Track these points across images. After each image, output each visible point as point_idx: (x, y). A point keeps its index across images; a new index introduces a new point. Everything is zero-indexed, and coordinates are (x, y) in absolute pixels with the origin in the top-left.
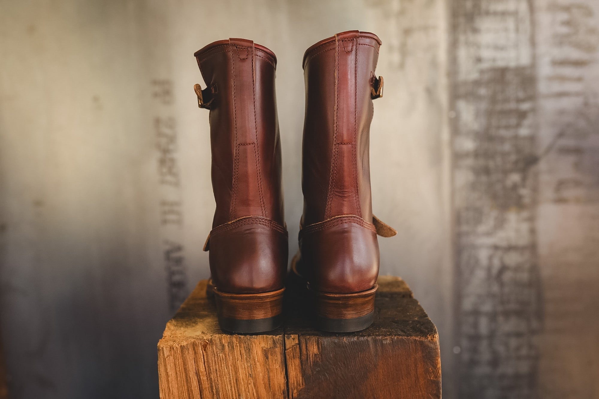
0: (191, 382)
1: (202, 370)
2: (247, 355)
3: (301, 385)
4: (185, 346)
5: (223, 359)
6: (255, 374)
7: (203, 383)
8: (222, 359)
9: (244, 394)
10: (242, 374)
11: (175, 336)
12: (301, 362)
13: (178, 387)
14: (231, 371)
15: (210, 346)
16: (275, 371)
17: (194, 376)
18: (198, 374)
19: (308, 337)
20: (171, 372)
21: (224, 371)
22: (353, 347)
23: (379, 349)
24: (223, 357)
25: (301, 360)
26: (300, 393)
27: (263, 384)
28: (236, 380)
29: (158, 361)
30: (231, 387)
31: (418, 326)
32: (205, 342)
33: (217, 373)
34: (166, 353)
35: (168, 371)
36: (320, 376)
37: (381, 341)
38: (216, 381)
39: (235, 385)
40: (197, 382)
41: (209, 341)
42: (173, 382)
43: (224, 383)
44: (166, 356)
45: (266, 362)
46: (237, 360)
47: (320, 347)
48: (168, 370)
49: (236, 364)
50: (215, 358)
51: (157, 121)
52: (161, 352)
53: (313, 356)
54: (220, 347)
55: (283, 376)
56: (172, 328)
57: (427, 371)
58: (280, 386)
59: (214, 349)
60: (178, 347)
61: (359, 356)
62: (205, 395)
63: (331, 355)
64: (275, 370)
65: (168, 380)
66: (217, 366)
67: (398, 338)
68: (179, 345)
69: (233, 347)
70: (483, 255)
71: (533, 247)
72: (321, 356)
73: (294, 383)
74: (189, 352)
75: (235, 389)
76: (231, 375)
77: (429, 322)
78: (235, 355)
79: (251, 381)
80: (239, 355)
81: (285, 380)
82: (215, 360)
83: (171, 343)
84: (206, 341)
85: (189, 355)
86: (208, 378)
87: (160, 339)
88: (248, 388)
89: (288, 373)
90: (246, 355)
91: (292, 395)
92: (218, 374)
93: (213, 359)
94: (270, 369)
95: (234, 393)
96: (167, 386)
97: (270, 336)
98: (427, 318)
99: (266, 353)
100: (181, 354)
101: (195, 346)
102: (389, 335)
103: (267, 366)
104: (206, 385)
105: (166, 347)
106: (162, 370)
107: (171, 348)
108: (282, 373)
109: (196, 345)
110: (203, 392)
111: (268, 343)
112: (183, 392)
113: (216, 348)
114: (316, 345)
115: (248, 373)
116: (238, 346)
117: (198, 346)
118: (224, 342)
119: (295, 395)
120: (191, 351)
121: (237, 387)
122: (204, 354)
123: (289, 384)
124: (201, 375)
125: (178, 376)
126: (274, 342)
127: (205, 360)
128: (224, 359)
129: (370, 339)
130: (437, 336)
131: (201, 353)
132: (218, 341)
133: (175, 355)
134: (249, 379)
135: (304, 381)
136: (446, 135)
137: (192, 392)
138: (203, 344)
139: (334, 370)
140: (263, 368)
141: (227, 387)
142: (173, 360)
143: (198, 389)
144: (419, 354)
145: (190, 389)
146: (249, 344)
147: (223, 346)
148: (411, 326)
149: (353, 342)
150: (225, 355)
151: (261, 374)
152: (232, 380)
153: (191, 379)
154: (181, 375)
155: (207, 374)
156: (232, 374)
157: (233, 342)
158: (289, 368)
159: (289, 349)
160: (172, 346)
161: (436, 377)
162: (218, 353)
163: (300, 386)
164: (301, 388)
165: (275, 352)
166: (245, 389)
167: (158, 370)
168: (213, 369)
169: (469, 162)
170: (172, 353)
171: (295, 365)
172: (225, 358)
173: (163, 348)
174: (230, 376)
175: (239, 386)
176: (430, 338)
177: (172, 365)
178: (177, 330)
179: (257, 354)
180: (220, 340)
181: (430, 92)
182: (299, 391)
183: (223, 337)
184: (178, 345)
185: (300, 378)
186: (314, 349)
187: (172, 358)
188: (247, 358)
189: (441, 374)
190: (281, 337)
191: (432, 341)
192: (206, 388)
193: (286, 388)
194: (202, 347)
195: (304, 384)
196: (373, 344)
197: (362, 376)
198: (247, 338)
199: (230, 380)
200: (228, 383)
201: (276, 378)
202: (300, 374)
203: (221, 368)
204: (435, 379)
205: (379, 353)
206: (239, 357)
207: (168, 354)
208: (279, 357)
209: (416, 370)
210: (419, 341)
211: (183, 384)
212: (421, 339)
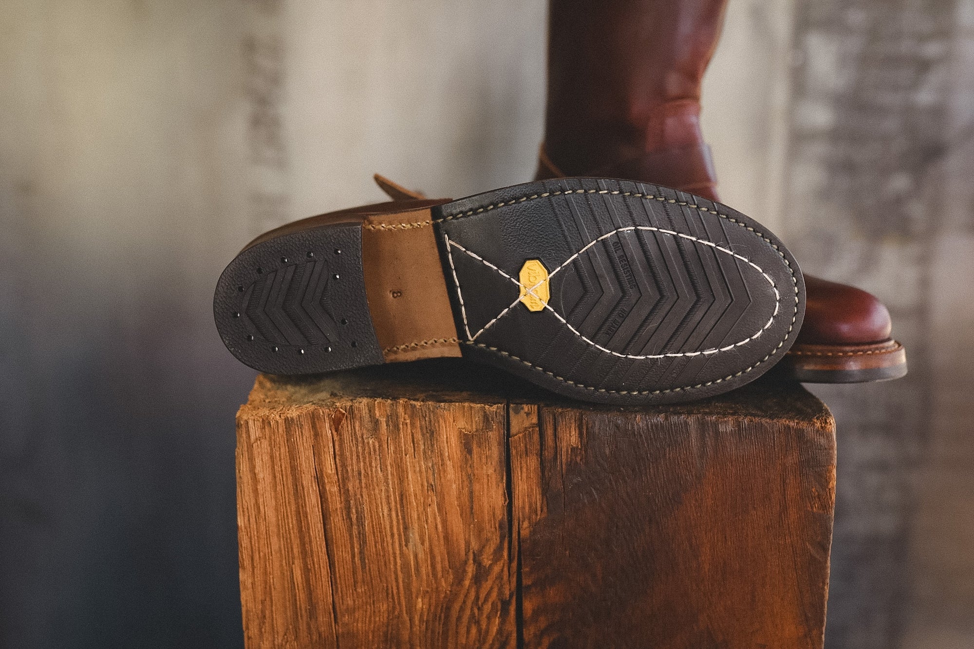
0: (304, 496)
1: (330, 472)
2: (426, 443)
3: (539, 512)
4: (295, 418)
5: (375, 450)
6: (441, 485)
7: (331, 499)
8: (372, 450)
9: (416, 525)
10: (413, 485)
11: (273, 401)
12: (542, 463)
13: (276, 505)
14: (390, 477)
15: (349, 422)
16: (485, 480)
17: (312, 484)
18: (319, 479)
19: (560, 410)
20: (263, 474)
21: (376, 477)
22: (654, 436)
23: (709, 443)
24: (374, 446)
25: (541, 459)
26: (535, 527)
27: (459, 506)
28: (402, 496)
29: (237, 449)
30: (390, 510)
31: (788, 401)
32: (338, 412)
33: (360, 480)
34: (255, 431)
35: (256, 471)
36: (581, 495)
37: (715, 425)
38: (359, 496)
39: (398, 506)
40: (317, 496)
41: (347, 411)
43: (374, 501)
44: (253, 438)
45: (467, 460)
46: (404, 455)
47: (585, 432)
48: (258, 469)
49: (401, 462)
50: (357, 448)
51: (249, 45)
52: (244, 430)
53: (567, 451)
54: (369, 426)
55: (501, 492)
56: (269, 385)
57: (806, 496)
58: (494, 513)
59: (357, 428)
60: (279, 421)
61: (665, 455)
62: (333, 525)
63: (607, 452)
64: (485, 477)
65: (257, 489)
66: (362, 464)
67: (751, 421)
68: (283, 418)
69: (396, 426)
72: (586, 451)
73: (524, 508)
74: (302, 432)
75: (397, 516)
76: (390, 486)
77: (810, 396)
78: (400, 442)
79: (434, 499)
80: (409, 442)
81: (505, 501)
82: (357, 452)
83: (264, 413)
84: (341, 410)
85: (303, 439)
86: (342, 491)
87: (241, 404)
88: (426, 513)
89: (513, 485)
90: (424, 443)
91: (519, 532)
92: (363, 481)
93: (354, 449)
94: (474, 475)
95: (395, 523)
96: (253, 501)
97: (479, 405)
99: (467, 442)
100: (285, 436)
101: (316, 420)
102: (733, 414)
103: (469, 469)
104: (336, 503)
105: (254, 420)
106: (244, 469)
107: (265, 422)
108: (500, 484)
109: (319, 418)
110: (330, 518)
111: (472, 422)
112: (287, 515)
113: (361, 426)
114: (575, 430)
115: (428, 483)
116: (408, 424)
117: (323, 421)
118: (378, 415)
119: (525, 533)
120: (307, 432)
121: (402, 511)
122: (336, 438)
123: (513, 509)
124: (326, 481)
125: (278, 481)
126: (486, 418)
127: (336, 451)
128: (377, 450)
129: (691, 420)
130: (832, 420)
131: (329, 435)
132: (365, 412)
133: (273, 438)
134: (428, 496)
135: (545, 503)
137: (307, 517)
138: (333, 417)
139: (611, 484)
140: (460, 473)
141: (380, 510)
142: (269, 448)
143: (319, 511)
144: (791, 459)
145: (303, 511)
146: (433, 422)
147: (376, 423)
149: (657, 426)
150: (380, 441)
151: (454, 486)
152: (392, 496)
153: (306, 489)
154: (284, 479)
155: (339, 480)
156: (393, 483)
157: (397, 417)
158: (516, 475)
159: (516, 435)
160: (267, 419)
161: (825, 507)
162: (365, 437)
163: (537, 515)
164: (538, 517)
165: (487, 440)
166: (418, 515)
167: (235, 468)
168: (353, 470)
169: (819, 149)
170: (267, 433)
171: (527, 470)
172: (379, 449)
173: (248, 423)
174: (388, 486)
175: (405, 509)
176: (818, 425)
177: (266, 458)
178: (278, 389)
179: (447, 443)
180: (371, 410)
181: (758, 14)
182: (534, 524)
183: (376, 402)
184: (280, 416)
185: (538, 496)
186: (571, 437)
187: (265, 444)
188: (427, 451)
189: (834, 502)
190: (502, 409)
191: (823, 432)
192: (336, 509)
193: (506, 517)
194: (332, 423)
195: (545, 509)
196: (697, 431)
197: (669, 498)
198: (429, 409)
199: (388, 496)
200: (384, 501)
201: (485, 495)
202: (537, 489)
203: (369, 469)
204: (821, 512)
205: (710, 451)
206: (410, 449)
207: (258, 434)
208: (495, 451)
209: (784, 490)
210: (795, 430)
211: (287, 500)
212: (799, 427)
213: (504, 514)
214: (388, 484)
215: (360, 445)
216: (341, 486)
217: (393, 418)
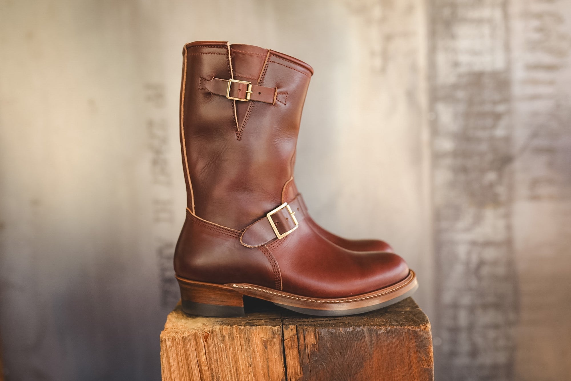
0: (192, 372)
1: (204, 360)
2: (247, 345)
3: (299, 374)
4: (187, 337)
5: (224, 350)
6: (255, 364)
7: (205, 373)
8: (222, 350)
10: (241, 365)
11: (176, 328)
12: (299, 352)
13: (180, 377)
14: (231, 361)
15: (211, 337)
16: (274, 361)
17: (195, 366)
18: (199, 364)
19: (306, 327)
20: (174, 363)
21: (225, 361)
22: (349, 337)
23: (374, 339)
24: (223, 348)
25: (299, 350)
27: (263, 373)
28: (237, 370)
29: (161, 352)
30: (232, 376)
31: (410, 316)
32: (206, 333)
33: (218, 363)
34: (169, 344)
35: (170, 362)
36: (318, 365)
37: (376, 331)
38: (217, 371)
39: (235, 375)
40: (198, 372)
41: (210, 332)
42: (175, 372)
43: (224, 373)
44: (168, 347)
45: (265, 352)
46: (237, 351)
47: (317, 337)
49: (236, 354)
50: (216, 349)
51: (150, 124)
52: (164, 343)
53: (310, 346)
54: (220, 338)
55: (281, 366)
56: (174, 320)
57: (420, 360)
58: (279, 376)
59: (215, 340)
60: (180, 338)
61: (354, 345)
63: (328, 345)
64: (274, 359)
65: (171, 370)
66: (218, 356)
67: (392, 328)
68: (181, 337)
69: (233, 338)
70: (462, 251)
71: (509, 243)
72: (318, 345)
73: (292, 373)
74: (190, 343)
75: (235, 379)
76: (231, 365)
77: (421, 313)
78: (235, 345)
79: (251, 370)
80: (239, 345)
81: (284, 370)
82: (216, 351)
83: (173, 334)
84: (208, 332)
85: (191, 346)
86: (209, 369)
87: (162, 330)
88: (248, 377)
89: (287, 363)
90: (246, 345)
93: (214, 349)
94: (269, 359)
96: (169, 376)
97: (269, 327)
98: (418, 309)
99: (265, 344)
100: (183, 345)
101: (196, 337)
102: (384, 325)
103: (266, 356)
104: (207, 374)
105: (168, 338)
106: (165, 361)
107: (174, 339)
108: (281, 362)
109: (198, 336)
111: (267, 334)
113: (217, 339)
114: (313, 336)
115: (248, 363)
116: (238, 337)
117: (200, 337)
118: (224, 333)
120: (193, 342)
121: (237, 377)
122: (205, 345)
123: (288, 373)
124: (202, 365)
125: (180, 366)
126: (273, 333)
127: (206, 351)
128: (225, 349)
129: (365, 329)
130: (429, 325)
131: (203, 344)
132: (218, 332)
133: (177, 346)
134: (249, 369)
135: (302, 370)
136: (425, 135)
138: (204, 335)
139: (331, 359)
140: (263, 358)
141: (227, 377)
142: (175, 351)
144: (412, 344)
145: (192, 379)
146: (249, 335)
147: (224, 337)
148: (404, 316)
149: (349, 332)
150: (226, 346)
151: (260, 364)
152: (232, 370)
153: (193, 369)
154: (183, 365)
155: (208, 364)
156: (233, 364)
157: (233, 334)
158: (288, 358)
159: (287, 339)
160: (174, 337)
161: (429, 365)
162: (219, 344)
163: (298, 376)
164: (299, 377)
165: (274, 342)
166: (245, 378)
167: (160, 361)
168: (214, 359)
169: (448, 161)
170: (175, 344)
171: (293, 355)
172: (226, 349)
173: (165, 340)
174: (230, 366)
175: (239, 376)
176: (422, 328)
177: (174, 355)
178: (178, 322)
179: (256, 344)
180: (221, 331)
181: (411, 95)
182: (297, 379)
183: (223, 328)
185: (298, 367)
186: (311, 339)
187: (174, 349)
188: (247, 349)
189: (433, 362)
190: (280, 328)
191: (425, 331)
192: (207, 377)
193: (284, 377)
194: (204, 338)
195: (302, 372)
196: (368, 334)
197: (358, 365)
198: (247, 329)
199: (231, 370)
200: (229, 372)
201: (274, 368)
202: (298, 364)
203: (221, 358)
204: (427, 367)
205: (374, 342)
206: (239, 348)
207: (171, 345)
208: (278, 347)
209: (410, 358)
210: (412, 331)
211: (184, 374)
212: (414, 329)
213: (283, 376)
214: (230, 365)
215: (217, 347)
216: (209, 367)
217: (231, 335)
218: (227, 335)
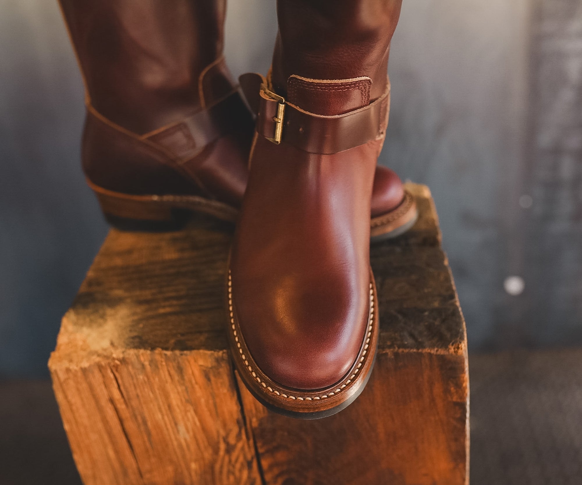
1: (118, 397)
3: (262, 413)
4: (87, 367)
5: (145, 382)
6: (194, 400)
7: (123, 411)
8: (143, 383)
10: (175, 401)
14: (159, 397)
16: (223, 397)
17: (108, 403)
24: (144, 380)
26: (261, 422)
27: (208, 411)
28: (169, 406)
29: (53, 386)
30: (163, 415)
31: (436, 323)
32: (115, 362)
33: (139, 400)
34: (62, 376)
38: (141, 409)
39: (168, 412)
42: (80, 411)
43: (151, 412)
44: (62, 380)
45: (208, 385)
46: (165, 383)
48: (70, 398)
49: (164, 387)
50: (133, 381)
52: (55, 375)
54: (139, 366)
55: (234, 403)
56: (71, 328)
58: (232, 415)
59: (131, 369)
60: (77, 370)
64: (222, 395)
65: (72, 409)
66: (138, 390)
68: (79, 368)
69: (157, 367)
73: (252, 410)
74: (94, 376)
75: (169, 418)
77: (455, 313)
78: (161, 376)
79: (190, 408)
80: (167, 375)
81: (238, 407)
82: (134, 384)
83: (66, 364)
86: (129, 407)
88: (187, 416)
89: (242, 398)
90: (178, 376)
91: (251, 424)
92: (142, 400)
93: (131, 382)
94: (215, 394)
97: (210, 352)
98: (453, 302)
99: (206, 374)
100: (83, 378)
101: (101, 368)
103: (211, 390)
105: (60, 370)
106: (61, 398)
109: (103, 367)
111: (207, 362)
113: (133, 367)
115: (185, 399)
116: (165, 365)
117: (106, 368)
118: (143, 361)
119: (255, 423)
120: (97, 375)
121: (171, 415)
122: (117, 376)
123: (245, 412)
124: (117, 403)
126: (217, 360)
127: (119, 384)
130: (464, 345)
131: (112, 376)
132: (134, 360)
133: (76, 379)
134: (187, 406)
138: (112, 365)
140: (205, 392)
142: (75, 385)
143: (117, 419)
144: (436, 372)
146: (181, 363)
147: (143, 366)
148: (426, 324)
150: (148, 377)
151: (203, 400)
155: (125, 401)
156: (162, 399)
157: (156, 361)
160: (69, 368)
161: (461, 398)
162: (137, 374)
164: (262, 416)
165: (220, 373)
166: (182, 417)
168: (133, 394)
170: (71, 376)
172: (148, 381)
173: (56, 371)
174: (159, 402)
175: (173, 414)
176: (452, 350)
177: (75, 391)
179: (193, 375)
180: (138, 357)
182: (260, 419)
183: (140, 353)
184: (77, 367)
187: (71, 382)
188: (180, 381)
190: (226, 354)
191: (456, 354)
193: (241, 417)
194: (113, 368)
198: (177, 355)
199: (160, 408)
200: (158, 411)
201: (224, 405)
204: (459, 400)
206: (168, 379)
207: (65, 377)
208: (226, 379)
209: (432, 391)
210: (436, 355)
212: (438, 353)
213: (238, 415)
215: (135, 379)
216: (127, 404)
217: (153, 362)
218: (147, 363)
